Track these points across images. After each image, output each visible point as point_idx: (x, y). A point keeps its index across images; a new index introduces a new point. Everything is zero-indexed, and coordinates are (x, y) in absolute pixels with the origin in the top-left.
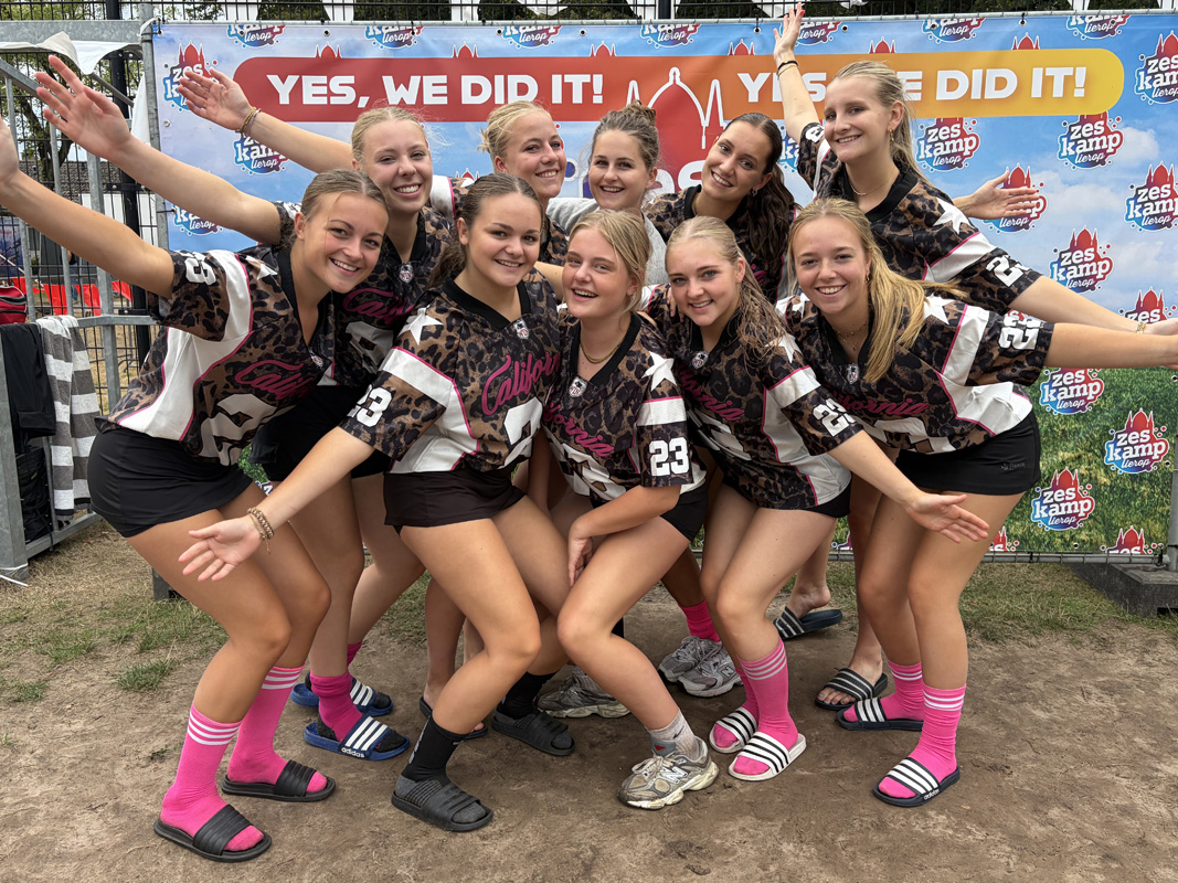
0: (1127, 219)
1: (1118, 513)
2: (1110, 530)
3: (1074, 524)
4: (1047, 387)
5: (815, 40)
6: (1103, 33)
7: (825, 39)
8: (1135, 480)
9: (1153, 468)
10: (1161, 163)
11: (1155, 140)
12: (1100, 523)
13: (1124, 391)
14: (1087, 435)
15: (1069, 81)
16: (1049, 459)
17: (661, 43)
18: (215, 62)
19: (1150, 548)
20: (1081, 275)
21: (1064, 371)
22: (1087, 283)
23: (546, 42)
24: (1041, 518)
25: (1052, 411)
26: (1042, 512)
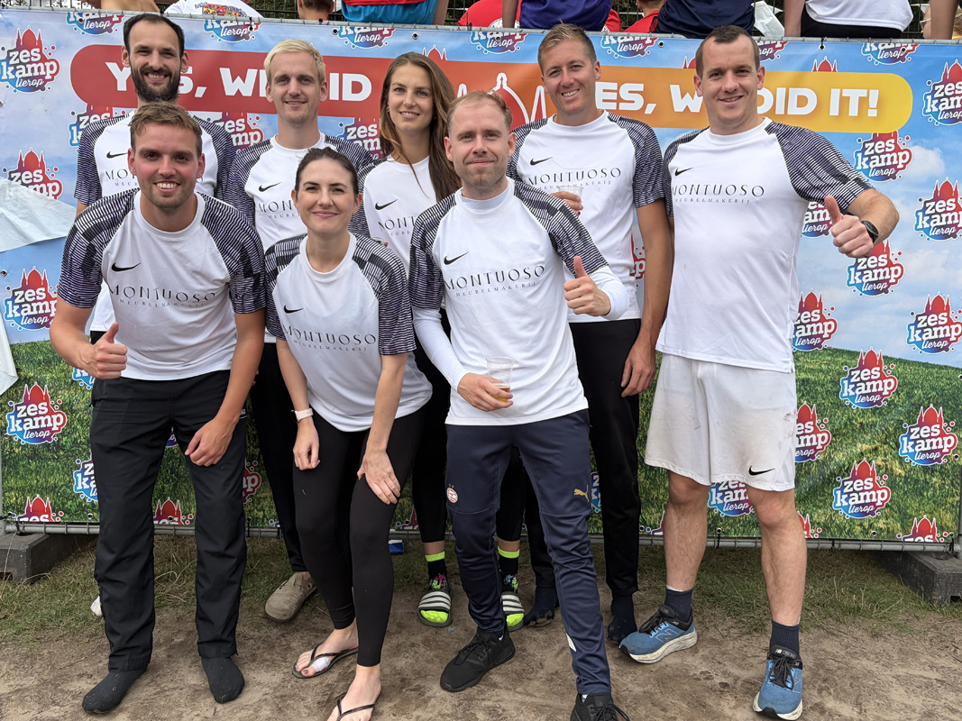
0: (917, 229)
1: (912, 503)
2: (905, 519)
3: (872, 513)
4: (846, 382)
5: (634, 53)
6: (895, 60)
7: (643, 53)
8: (927, 471)
9: (943, 461)
10: (947, 179)
11: (941, 157)
12: (896, 512)
13: (916, 388)
14: (883, 428)
15: (863, 102)
16: (849, 450)
17: (489, 49)
18: (53, 48)
19: (942, 536)
20: (876, 279)
21: (861, 368)
22: (881, 287)
23: (379, 43)
24: (841, 506)
25: (851, 405)
26: (843, 500)
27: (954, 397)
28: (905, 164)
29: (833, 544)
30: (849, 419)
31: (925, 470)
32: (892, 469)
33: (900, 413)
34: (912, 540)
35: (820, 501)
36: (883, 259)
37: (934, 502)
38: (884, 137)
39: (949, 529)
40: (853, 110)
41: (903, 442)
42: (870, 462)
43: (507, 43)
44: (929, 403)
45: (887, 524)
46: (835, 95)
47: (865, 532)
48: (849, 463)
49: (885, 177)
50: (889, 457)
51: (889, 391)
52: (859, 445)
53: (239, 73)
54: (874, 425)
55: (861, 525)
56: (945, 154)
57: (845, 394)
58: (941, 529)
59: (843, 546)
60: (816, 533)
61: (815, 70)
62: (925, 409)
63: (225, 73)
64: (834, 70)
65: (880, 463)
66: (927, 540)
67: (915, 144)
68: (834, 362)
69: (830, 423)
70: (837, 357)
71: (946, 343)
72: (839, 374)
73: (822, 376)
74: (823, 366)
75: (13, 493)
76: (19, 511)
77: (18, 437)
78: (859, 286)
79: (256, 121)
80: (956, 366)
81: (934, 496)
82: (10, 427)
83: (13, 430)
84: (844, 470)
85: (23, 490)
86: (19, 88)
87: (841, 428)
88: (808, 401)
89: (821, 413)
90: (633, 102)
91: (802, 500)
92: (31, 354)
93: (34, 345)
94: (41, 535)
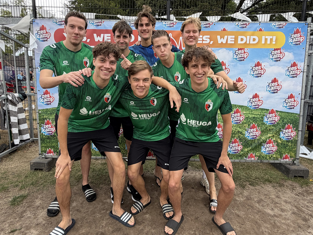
0: (286, 75)
1: (283, 150)
2: (281, 154)
3: (272, 153)
4: (265, 118)
5: (207, 27)
6: (280, 28)
7: (209, 27)
9: (292, 139)
10: (295, 61)
12: (279, 153)
13: (285, 119)
14: (276, 130)
15: (271, 40)
16: (266, 136)
18: (49, 29)
19: (291, 159)
20: (274, 89)
21: (270, 114)
22: (275, 91)
25: (267, 124)
26: (264, 150)
27: (295, 121)
28: (283, 57)
29: (261, 161)
30: (266, 128)
31: (287, 141)
32: (278, 141)
33: (280, 126)
34: (283, 160)
35: (258, 150)
36: (276, 84)
37: (289, 150)
38: (277, 49)
39: (293, 157)
40: (269, 42)
41: (281, 134)
42: (272, 139)
43: (171, 25)
44: (288, 123)
45: (276, 156)
46: (263, 38)
47: (270, 158)
48: (266, 140)
49: (277, 61)
50: (277, 138)
51: (277, 120)
52: (269, 135)
53: (99, 35)
54: (273, 129)
55: (269, 156)
56: (294, 54)
57: (265, 121)
58: (291, 157)
59: (264, 162)
60: (256, 158)
62: (287, 125)
63: (95, 35)
65: (274, 139)
66: (287, 160)
67: (286, 51)
68: (262, 112)
69: (261, 129)
71: (293, 107)
72: (263, 115)
73: (259, 116)
74: (259, 113)
76: (45, 152)
77: (44, 133)
78: (270, 91)
80: (296, 113)
81: (289, 148)
83: (43, 131)
84: (265, 142)
85: (46, 147)
86: (41, 41)
87: (264, 130)
88: (255, 123)
89: (258, 126)
90: (207, 41)
91: (253, 149)
92: (47, 112)
93: (47, 109)
94: (51, 159)
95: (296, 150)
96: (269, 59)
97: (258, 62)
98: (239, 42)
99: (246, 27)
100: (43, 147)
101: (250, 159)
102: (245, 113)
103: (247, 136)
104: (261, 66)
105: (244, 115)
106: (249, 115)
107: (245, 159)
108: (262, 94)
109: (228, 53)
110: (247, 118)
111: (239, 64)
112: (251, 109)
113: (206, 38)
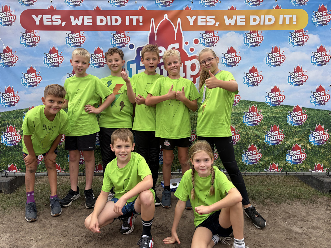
0: (311, 63)
1: (314, 158)
2: (312, 164)
3: (300, 162)
4: (289, 117)
5: (211, 5)
6: (301, 4)
7: (214, 5)
9: (325, 143)
10: (321, 45)
11: (319, 37)
12: (308, 162)
13: (314, 118)
14: (303, 133)
15: (291, 19)
16: (291, 141)
17: (161, 6)
18: (14, 11)
19: (325, 170)
20: (298, 80)
21: (294, 112)
22: (300, 83)
23: (124, 5)
24: (289, 160)
25: (291, 124)
26: (290, 158)
27: (327, 121)
28: (306, 40)
29: (287, 173)
30: (291, 130)
31: (318, 147)
32: (307, 147)
33: (309, 127)
34: (314, 171)
35: (281, 159)
36: (300, 73)
37: (322, 158)
38: (299, 31)
39: (327, 167)
40: (288, 22)
41: (310, 137)
42: (299, 144)
43: (167, 4)
44: (319, 123)
45: (305, 166)
46: (281, 17)
47: (298, 169)
48: (291, 145)
49: (300, 45)
50: (305, 142)
51: (305, 119)
52: (295, 139)
53: (77, 17)
54: (300, 131)
55: (296, 167)
56: (320, 36)
57: (289, 121)
58: (325, 167)
59: (290, 174)
60: (280, 170)
61: (274, 9)
62: (317, 125)
63: (72, 17)
64: (281, 9)
65: (302, 145)
66: (320, 171)
67: (310, 33)
68: (285, 110)
69: (284, 131)
70: (285, 108)
71: (324, 102)
72: (287, 114)
73: (280, 115)
74: (281, 111)
75: (4, 163)
76: (6, 169)
77: (5, 144)
78: (292, 83)
79: (83, 33)
80: (328, 110)
81: (322, 156)
82: (2, 140)
83: (3, 141)
84: (290, 148)
85: (7, 162)
86: (3, 25)
87: (288, 133)
88: (276, 123)
89: (281, 127)
90: (211, 22)
91: (275, 158)
92: (9, 115)
93: (10, 112)
94: (13, 177)
95: (330, 157)
96: (289, 43)
97: (276, 48)
98: (252, 23)
99: (259, 4)
100: (3, 161)
101: (271, 171)
102: (262, 111)
103: (266, 141)
104: (279, 51)
105: (262, 114)
106: (268, 114)
107: (266, 170)
108: (284, 87)
109: (238, 36)
110: (266, 117)
111: (252, 50)
112: (270, 106)
113: (210, 19)
